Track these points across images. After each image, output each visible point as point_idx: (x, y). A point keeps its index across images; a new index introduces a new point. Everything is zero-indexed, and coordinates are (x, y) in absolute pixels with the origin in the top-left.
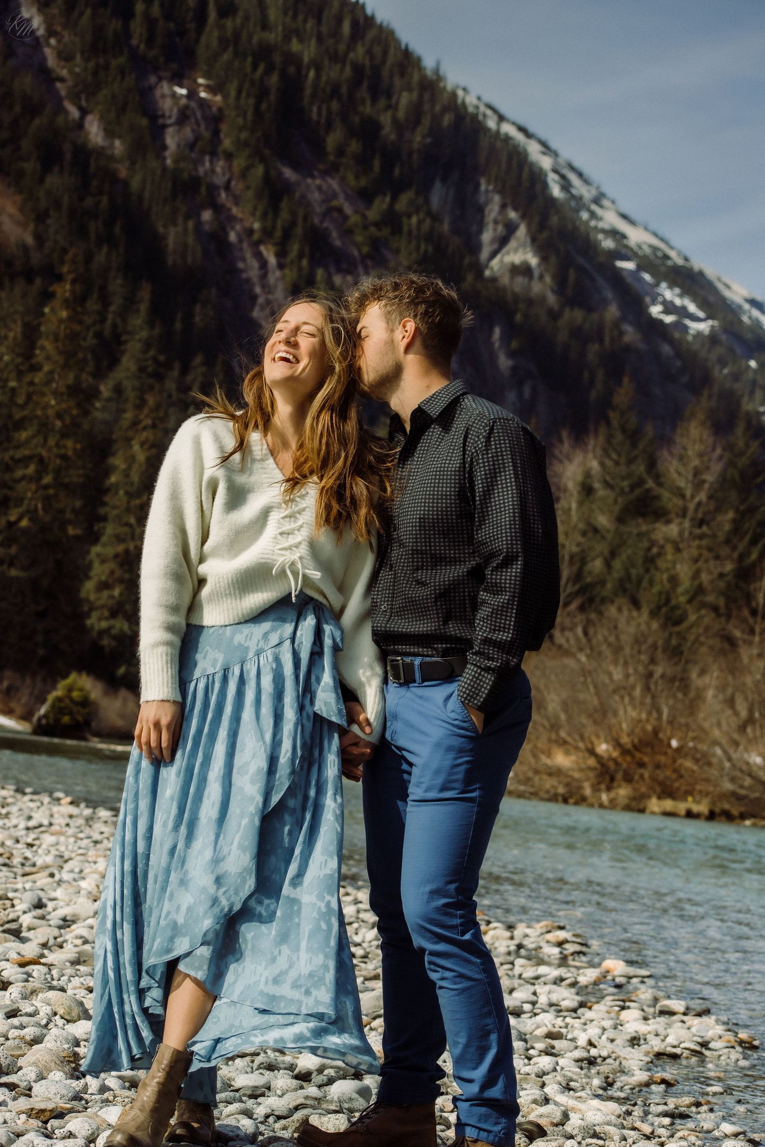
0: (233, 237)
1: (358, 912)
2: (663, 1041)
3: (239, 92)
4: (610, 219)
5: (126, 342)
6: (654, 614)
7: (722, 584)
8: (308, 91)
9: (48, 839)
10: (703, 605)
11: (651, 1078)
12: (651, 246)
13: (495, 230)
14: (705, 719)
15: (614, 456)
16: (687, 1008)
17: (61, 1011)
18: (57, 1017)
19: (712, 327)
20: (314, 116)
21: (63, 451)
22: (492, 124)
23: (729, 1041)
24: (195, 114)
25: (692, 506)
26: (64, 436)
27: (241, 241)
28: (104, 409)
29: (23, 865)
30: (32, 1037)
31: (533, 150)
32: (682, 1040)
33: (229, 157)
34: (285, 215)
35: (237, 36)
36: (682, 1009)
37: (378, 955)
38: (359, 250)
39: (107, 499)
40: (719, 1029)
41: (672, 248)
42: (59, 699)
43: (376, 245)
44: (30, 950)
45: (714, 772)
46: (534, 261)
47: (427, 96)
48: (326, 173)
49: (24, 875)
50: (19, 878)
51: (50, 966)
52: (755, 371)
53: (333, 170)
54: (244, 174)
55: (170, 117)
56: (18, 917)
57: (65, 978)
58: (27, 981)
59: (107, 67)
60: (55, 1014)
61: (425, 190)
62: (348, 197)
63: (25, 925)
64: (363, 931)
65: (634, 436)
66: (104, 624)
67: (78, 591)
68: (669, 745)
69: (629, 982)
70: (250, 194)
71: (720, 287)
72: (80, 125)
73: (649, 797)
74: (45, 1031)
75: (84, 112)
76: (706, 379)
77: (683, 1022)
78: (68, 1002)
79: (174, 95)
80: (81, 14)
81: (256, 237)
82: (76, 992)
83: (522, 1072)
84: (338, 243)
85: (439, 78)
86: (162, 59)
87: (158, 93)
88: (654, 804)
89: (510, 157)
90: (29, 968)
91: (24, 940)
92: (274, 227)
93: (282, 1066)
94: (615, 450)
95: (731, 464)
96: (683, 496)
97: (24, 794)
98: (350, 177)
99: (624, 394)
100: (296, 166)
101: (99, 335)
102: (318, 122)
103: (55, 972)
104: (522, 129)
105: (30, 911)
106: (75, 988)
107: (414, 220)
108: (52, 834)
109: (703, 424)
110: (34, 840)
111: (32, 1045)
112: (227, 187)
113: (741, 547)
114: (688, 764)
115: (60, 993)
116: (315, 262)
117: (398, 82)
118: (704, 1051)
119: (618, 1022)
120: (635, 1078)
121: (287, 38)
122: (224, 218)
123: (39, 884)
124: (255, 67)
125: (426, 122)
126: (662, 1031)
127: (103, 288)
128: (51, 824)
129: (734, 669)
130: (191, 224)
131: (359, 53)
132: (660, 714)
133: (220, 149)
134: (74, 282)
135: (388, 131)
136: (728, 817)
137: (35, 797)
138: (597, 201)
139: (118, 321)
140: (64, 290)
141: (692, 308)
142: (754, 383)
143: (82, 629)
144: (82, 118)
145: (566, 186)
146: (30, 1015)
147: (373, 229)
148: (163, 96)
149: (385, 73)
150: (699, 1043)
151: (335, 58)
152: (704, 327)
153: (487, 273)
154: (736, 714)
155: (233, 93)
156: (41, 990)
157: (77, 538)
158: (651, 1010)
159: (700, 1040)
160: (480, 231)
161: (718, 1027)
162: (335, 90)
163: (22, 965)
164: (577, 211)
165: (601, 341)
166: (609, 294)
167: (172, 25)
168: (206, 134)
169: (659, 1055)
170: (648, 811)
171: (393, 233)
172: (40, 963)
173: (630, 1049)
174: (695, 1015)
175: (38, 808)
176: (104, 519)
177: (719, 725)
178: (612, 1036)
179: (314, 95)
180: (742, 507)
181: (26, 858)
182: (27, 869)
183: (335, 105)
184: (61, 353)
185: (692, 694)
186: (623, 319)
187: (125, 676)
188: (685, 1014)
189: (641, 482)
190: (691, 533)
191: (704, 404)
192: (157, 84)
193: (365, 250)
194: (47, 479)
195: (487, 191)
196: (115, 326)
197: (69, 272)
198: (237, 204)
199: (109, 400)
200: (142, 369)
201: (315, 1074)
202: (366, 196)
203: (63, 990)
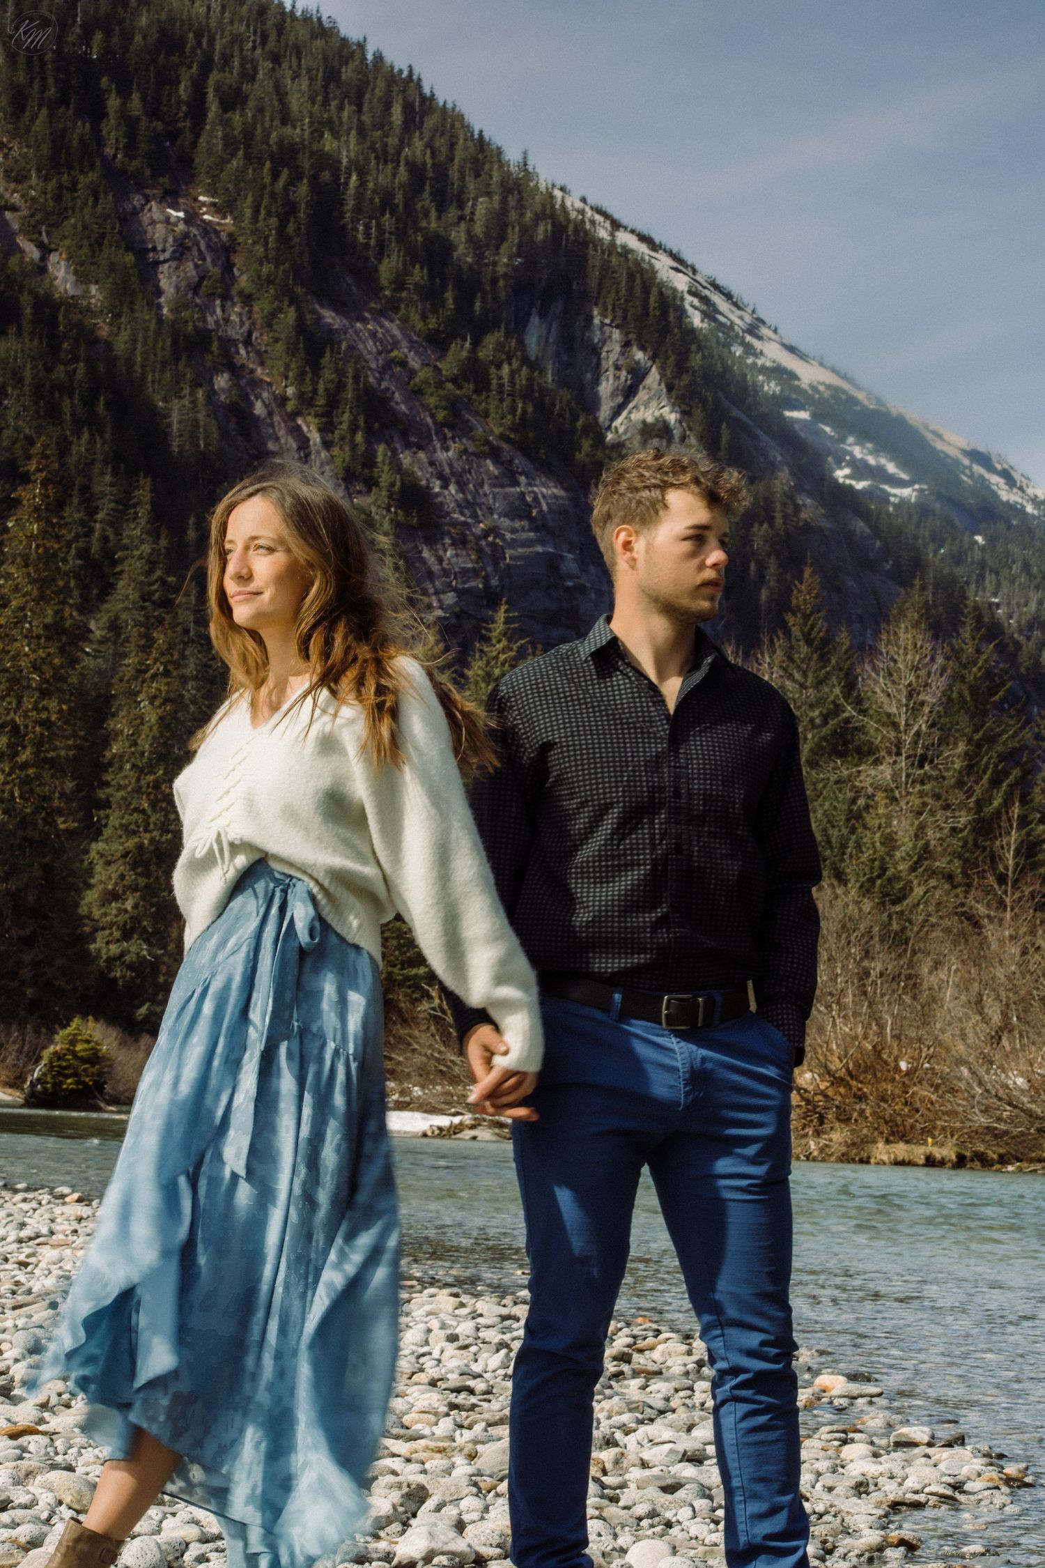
0: (259, 409)
1: (478, 1329)
2: (900, 1484)
3: (256, 211)
4: (772, 353)
5: (121, 560)
6: (866, 890)
7: (956, 843)
8: (350, 204)
9: (48, 1254)
10: (933, 873)
11: (885, 1538)
12: (829, 387)
13: (617, 378)
14: (943, 1031)
15: (797, 676)
16: (933, 1437)
17: (68, 1499)
18: (63, 1508)
19: (921, 491)
20: (361, 238)
21: (44, 715)
22: (603, 234)
23: (991, 1480)
24: (197, 244)
25: (908, 739)
26: (44, 693)
27: (270, 414)
28: (97, 654)
29: (14, 1293)
30: (28, 1538)
31: (663, 264)
32: (927, 1482)
33: (247, 299)
34: (328, 374)
35: (248, 135)
36: (926, 1439)
37: (505, 1389)
38: (433, 416)
39: (108, 777)
40: (978, 1464)
41: (858, 388)
42: (58, 1056)
43: (455, 407)
44: (25, 1413)
45: (960, 1103)
46: (672, 418)
47: (512, 201)
48: (380, 314)
49: (14, 1308)
50: (9, 1313)
51: (51, 1435)
52: (983, 549)
53: (392, 307)
54: (269, 323)
55: (164, 251)
56: (8, 1368)
57: (74, 1450)
58: (21, 1458)
59: (73, 188)
60: (60, 1503)
61: (518, 328)
62: (413, 346)
63: (17, 1378)
64: (483, 1357)
65: (823, 648)
66: (114, 949)
67: (77, 905)
68: (897, 1068)
69: (852, 1404)
70: (279, 347)
71: (929, 436)
72: (42, 269)
73: (875, 1142)
74: (45, 1528)
75: (46, 250)
76: (918, 564)
77: (927, 1456)
78: (77, 1486)
79: (167, 220)
80: (34, 117)
81: (290, 407)
82: (88, 1469)
83: (707, 1542)
84: (403, 408)
85: (527, 173)
86: (148, 172)
87: (145, 218)
88: (881, 1151)
89: (631, 277)
90: (23, 1440)
91: (15, 1401)
92: (315, 391)
93: (374, 1556)
94: (798, 668)
95: (958, 677)
96: (895, 725)
97: (16, 1191)
98: (415, 318)
99: (806, 591)
100: (339, 306)
101: (84, 554)
102: (367, 245)
103: (59, 1443)
104: (643, 238)
105: (24, 1358)
106: (87, 1464)
107: (506, 370)
108: (53, 1246)
109: (916, 625)
110: (28, 1256)
111: (27, 1550)
112: (247, 342)
113: (978, 790)
114: (925, 1092)
115: (65, 1473)
116: (372, 436)
117: (471, 185)
118: (957, 1495)
119: (838, 1462)
120: (862, 1541)
121: (317, 134)
122: (246, 384)
123: (36, 1318)
124: (275, 175)
125: (514, 236)
126: (897, 1471)
127: (85, 489)
128: (52, 1233)
129: (979, 958)
130: (200, 394)
131: (417, 148)
132: (881, 1027)
133: (234, 292)
134: (45, 483)
135: (463, 253)
136: (984, 1162)
137: (30, 1195)
138: (752, 330)
139: (110, 532)
140: (32, 495)
141: (891, 468)
142: (983, 565)
143: (87, 958)
144: (44, 259)
145: (710, 312)
146: (26, 1507)
147: (450, 386)
148: (153, 223)
149: (454, 174)
150: (949, 1485)
151: (383, 156)
152: (907, 493)
153: (610, 436)
154: (986, 1020)
155: (248, 213)
156: (40, 1471)
157: (70, 833)
158: (884, 1442)
159: (950, 1480)
160: (596, 381)
161: (975, 1460)
162: (387, 202)
163: (14, 1436)
164: (727, 345)
165: (771, 521)
166: (777, 456)
167: (159, 125)
168: (215, 271)
169: (896, 1506)
170: (872, 1161)
171: (477, 391)
172: (37, 1432)
173: (855, 1500)
174: (943, 1446)
175: (35, 1210)
176: (106, 804)
177: (963, 1036)
178: (829, 1483)
179: (358, 209)
180: (977, 737)
181: (17, 1283)
182: (20, 1299)
183: (387, 221)
184: (33, 581)
185: (924, 997)
186: (799, 488)
187: (147, 1019)
188: (930, 1445)
189: (838, 709)
190: (908, 776)
191: (915, 599)
192: (143, 206)
193: (441, 415)
194: (25, 755)
195: (603, 324)
196: (106, 539)
197: (38, 470)
198: (262, 364)
199: (101, 642)
200: (145, 597)
201: (420, 1564)
202: (437, 342)
203: (70, 1468)
